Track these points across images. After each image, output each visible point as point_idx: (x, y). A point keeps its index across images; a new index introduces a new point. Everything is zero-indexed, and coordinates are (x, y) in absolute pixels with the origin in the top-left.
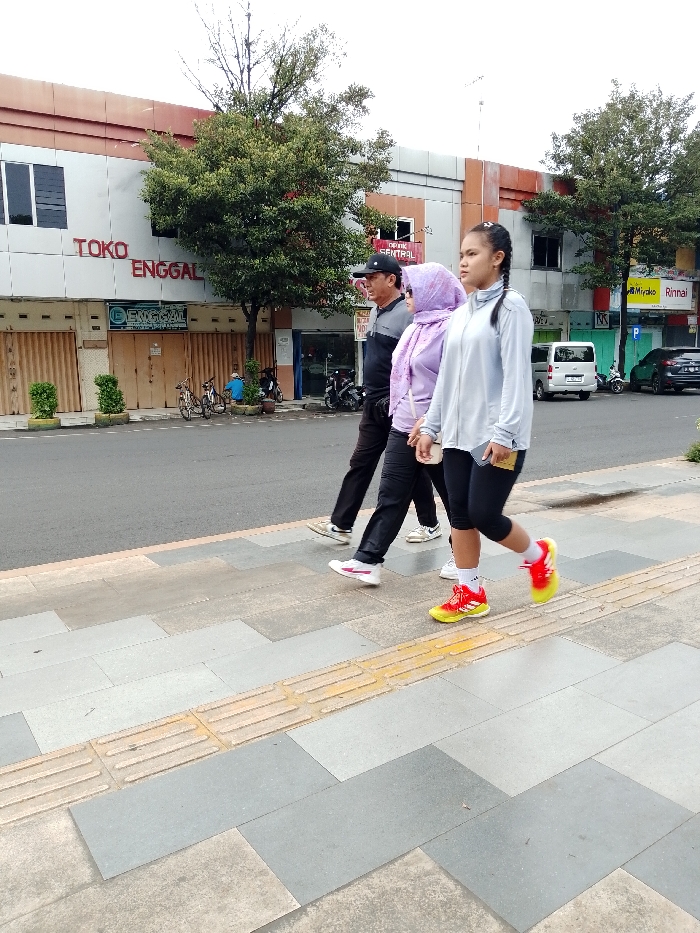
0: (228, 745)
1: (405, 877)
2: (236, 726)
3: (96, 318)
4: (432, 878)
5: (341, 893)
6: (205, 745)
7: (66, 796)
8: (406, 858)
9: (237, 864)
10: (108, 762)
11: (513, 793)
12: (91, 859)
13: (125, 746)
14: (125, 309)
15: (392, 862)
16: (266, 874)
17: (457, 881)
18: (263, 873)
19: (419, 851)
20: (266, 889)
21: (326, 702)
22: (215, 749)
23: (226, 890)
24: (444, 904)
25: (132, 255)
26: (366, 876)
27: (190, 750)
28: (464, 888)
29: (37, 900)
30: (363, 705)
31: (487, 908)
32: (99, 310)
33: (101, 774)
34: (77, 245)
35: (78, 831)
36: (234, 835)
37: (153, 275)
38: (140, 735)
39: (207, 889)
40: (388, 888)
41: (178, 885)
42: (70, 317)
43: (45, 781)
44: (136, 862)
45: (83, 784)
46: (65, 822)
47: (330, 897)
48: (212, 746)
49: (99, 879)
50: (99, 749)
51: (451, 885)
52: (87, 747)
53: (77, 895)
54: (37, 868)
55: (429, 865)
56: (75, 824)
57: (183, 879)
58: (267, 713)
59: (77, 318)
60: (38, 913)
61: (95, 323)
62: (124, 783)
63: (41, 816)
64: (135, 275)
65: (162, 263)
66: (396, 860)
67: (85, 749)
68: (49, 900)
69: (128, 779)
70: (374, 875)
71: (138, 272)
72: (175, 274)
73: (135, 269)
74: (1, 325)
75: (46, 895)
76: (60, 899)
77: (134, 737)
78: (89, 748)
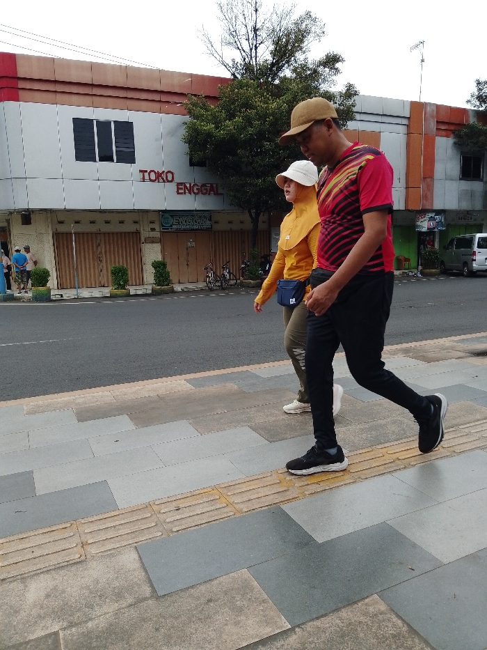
0: (240, 512)
1: (366, 614)
2: (245, 499)
3: (153, 222)
4: (385, 617)
5: (319, 621)
6: (226, 510)
7: (134, 538)
8: (366, 600)
9: (247, 593)
10: (162, 517)
11: (445, 561)
12: (150, 581)
13: (172, 506)
14: (172, 216)
15: (356, 602)
16: (267, 602)
17: (403, 620)
18: (265, 601)
19: (376, 596)
20: (267, 613)
21: (308, 486)
22: (232, 513)
23: (240, 610)
24: (394, 636)
26: (338, 610)
27: (216, 512)
28: (409, 625)
29: (116, 604)
30: (334, 491)
32: (155, 217)
33: (157, 525)
34: (142, 174)
35: (142, 562)
36: (245, 573)
37: (190, 193)
38: (182, 500)
39: (227, 609)
40: (353, 621)
41: (207, 604)
42: (137, 222)
43: (121, 527)
44: (180, 586)
45: (146, 531)
46: (134, 555)
47: (311, 623)
48: (229, 511)
49: (155, 595)
50: (155, 508)
51: (399, 622)
52: (148, 506)
53: (142, 604)
54: (116, 584)
55: (383, 607)
56: (140, 556)
57: (210, 601)
58: (267, 491)
59: (141, 223)
60: (117, 613)
61: (152, 226)
62: (172, 532)
63: (119, 550)
64: (178, 193)
65: (196, 185)
66: (359, 601)
67: (147, 507)
68: (124, 606)
69: (175, 530)
70: (343, 610)
71: (180, 191)
72: (205, 191)
73: (178, 189)
74: (93, 229)
75: (121, 602)
76: (131, 605)
77: (178, 502)
78: (149, 506)
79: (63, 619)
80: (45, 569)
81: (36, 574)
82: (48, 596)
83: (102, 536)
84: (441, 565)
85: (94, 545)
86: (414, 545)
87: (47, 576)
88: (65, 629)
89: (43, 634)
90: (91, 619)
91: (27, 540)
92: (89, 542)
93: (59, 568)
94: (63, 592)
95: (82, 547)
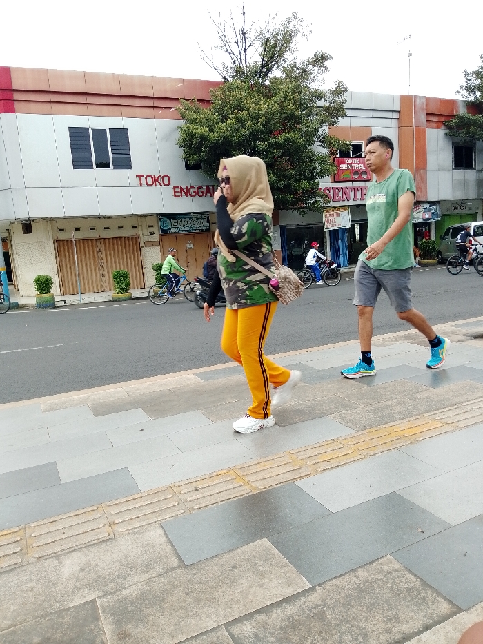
0: (257, 488)
1: (380, 572)
2: (260, 478)
3: (152, 226)
4: (399, 574)
5: (337, 580)
6: (242, 488)
7: (158, 516)
8: (381, 561)
9: (269, 559)
10: (183, 497)
11: (454, 523)
12: (176, 553)
13: (191, 488)
14: (170, 219)
15: (371, 563)
16: (289, 566)
17: (416, 575)
18: (285, 566)
19: (389, 557)
20: (288, 575)
21: (319, 464)
22: (249, 491)
23: (263, 575)
24: (408, 590)
25: (174, 183)
26: (354, 570)
27: (233, 491)
28: (421, 580)
29: (146, 575)
30: (345, 466)
31: (439, 593)
32: (153, 221)
33: (178, 504)
34: (138, 178)
35: (167, 537)
36: (265, 542)
37: (187, 196)
38: (201, 482)
39: (251, 574)
40: (369, 578)
41: (231, 570)
42: (136, 227)
43: (144, 507)
44: (205, 556)
45: (168, 510)
46: (159, 532)
47: (331, 582)
48: (246, 489)
49: (183, 565)
50: (176, 489)
51: (413, 578)
53: (170, 573)
54: (145, 557)
55: (397, 566)
56: (165, 532)
57: (234, 567)
58: (280, 470)
59: (140, 227)
60: (148, 582)
61: (151, 230)
62: (193, 509)
63: (144, 528)
64: (175, 196)
65: (192, 187)
66: (374, 561)
67: (167, 489)
68: (154, 575)
69: (195, 507)
70: (359, 570)
71: (177, 194)
72: (201, 194)
73: (175, 192)
74: (93, 235)
75: (151, 572)
76: (161, 575)
77: (198, 483)
78: (170, 488)
79: (98, 590)
80: (77, 548)
81: (70, 551)
82: (82, 570)
83: (128, 516)
84: (449, 527)
85: (121, 525)
86: (424, 511)
87: (79, 553)
88: (101, 597)
89: (81, 602)
90: (125, 588)
91: (57, 523)
92: (116, 522)
93: (89, 546)
94: (96, 566)
95: (110, 526)
